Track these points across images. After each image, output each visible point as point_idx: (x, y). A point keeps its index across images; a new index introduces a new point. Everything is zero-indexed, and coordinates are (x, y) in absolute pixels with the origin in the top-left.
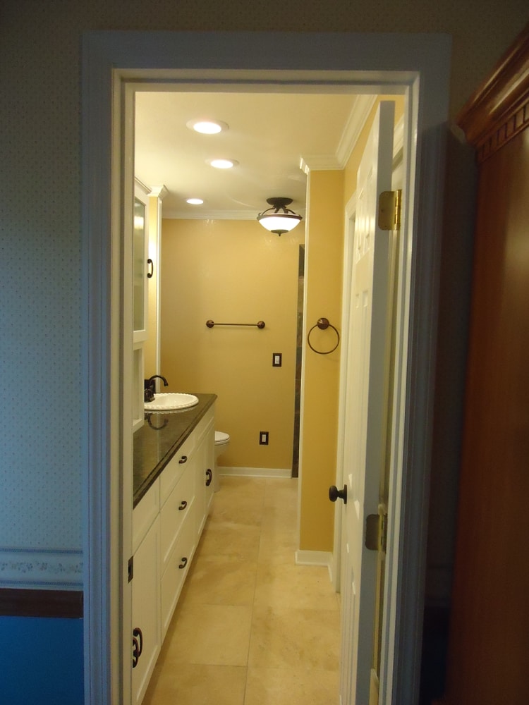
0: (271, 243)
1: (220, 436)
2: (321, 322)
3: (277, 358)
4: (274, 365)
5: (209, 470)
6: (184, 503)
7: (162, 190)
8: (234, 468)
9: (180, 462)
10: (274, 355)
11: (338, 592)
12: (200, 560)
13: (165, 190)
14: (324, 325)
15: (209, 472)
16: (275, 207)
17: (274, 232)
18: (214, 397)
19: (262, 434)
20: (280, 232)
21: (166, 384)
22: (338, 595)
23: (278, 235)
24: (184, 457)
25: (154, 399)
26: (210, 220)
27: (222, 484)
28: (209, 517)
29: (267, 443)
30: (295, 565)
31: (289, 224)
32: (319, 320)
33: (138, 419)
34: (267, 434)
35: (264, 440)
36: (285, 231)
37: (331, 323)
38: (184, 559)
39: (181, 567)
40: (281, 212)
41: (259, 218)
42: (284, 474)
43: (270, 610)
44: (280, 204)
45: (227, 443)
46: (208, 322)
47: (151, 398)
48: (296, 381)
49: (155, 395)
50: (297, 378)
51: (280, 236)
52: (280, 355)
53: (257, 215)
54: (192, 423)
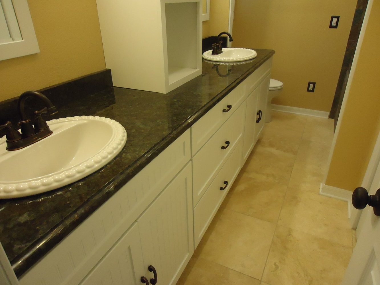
1: (274, 84)
3: (335, 20)
4: (331, 26)
5: (260, 111)
6: (228, 143)
8: (285, 106)
9: (224, 111)
10: (333, 17)
11: (355, 229)
12: (245, 175)
15: (259, 113)
18: (273, 52)
19: (310, 83)
21: (231, 40)
22: (354, 231)
24: (229, 107)
25: (222, 52)
27: (274, 117)
28: (259, 142)
29: (312, 91)
30: (319, 194)
33: (197, 69)
34: (314, 84)
35: (311, 88)
38: (226, 183)
39: (222, 189)
42: (323, 115)
43: (290, 233)
45: (280, 89)
47: (218, 51)
48: (349, 42)
49: (223, 49)
50: (349, 38)
52: (338, 17)
54: (242, 75)
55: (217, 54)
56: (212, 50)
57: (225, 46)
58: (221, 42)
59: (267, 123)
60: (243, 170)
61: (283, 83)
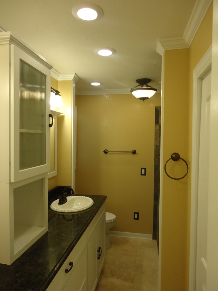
0: (138, 106)
2: (174, 156)
3: (143, 171)
4: (142, 174)
5: (100, 248)
7: (74, 77)
8: (120, 232)
9: (67, 271)
10: (142, 169)
13: (76, 76)
15: (99, 250)
16: (141, 84)
17: (140, 99)
19: (135, 213)
20: (144, 99)
21: (73, 193)
23: (142, 100)
24: (71, 264)
25: (66, 201)
26: (105, 95)
27: (112, 243)
29: (138, 219)
31: (149, 94)
32: (172, 154)
34: (138, 213)
35: (136, 217)
36: (147, 98)
37: (181, 157)
40: (145, 87)
41: (131, 91)
42: (147, 238)
44: (144, 83)
45: (114, 221)
46: (105, 150)
47: (64, 201)
48: (154, 184)
50: (155, 182)
51: (144, 101)
52: (145, 169)
53: (130, 89)
54: (82, 229)
55: (63, 204)
56: (59, 200)
59: (107, 250)
61: (116, 215)
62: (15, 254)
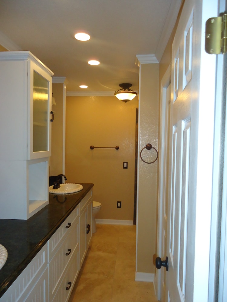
0: (122, 108)
1: (96, 204)
3: (125, 164)
4: (124, 168)
6: (70, 250)
8: (104, 220)
9: (67, 227)
10: (124, 163)
14: (149, 147)
15: (88, 226)
16: (123, 88)
17: (123, 101)
18: (92, 185)
19: (118, 202)
20: (126, 101)
21: (66, 179)
23: (125, 102)
25: (60, 187)
26: (92, 97)
29: (120, 207)
31: (130, 96)
32: (147, 145)
34: (121, 202)
35: (119, 205)
36: (129, 100)
37: (153, 146)
39: (67, 289)
40: (127, 91)
41: (115, 94)
42: (129, 223)
44: (126, 87)
45: (101, 208)
46: (91, 146)
47: (57, 186)
48: (135, 176)
49: (60, 185)
50: (135, 174)
51: (126, 103)
52: (127, 163)
53: (114, 92)
54: (76, 202)
55: (57, 188)
56: (53, 186)
57: (61, 183)
58: (59, 180)
60: (80, 273)
61: (101, 203)
62: (30, 213)
